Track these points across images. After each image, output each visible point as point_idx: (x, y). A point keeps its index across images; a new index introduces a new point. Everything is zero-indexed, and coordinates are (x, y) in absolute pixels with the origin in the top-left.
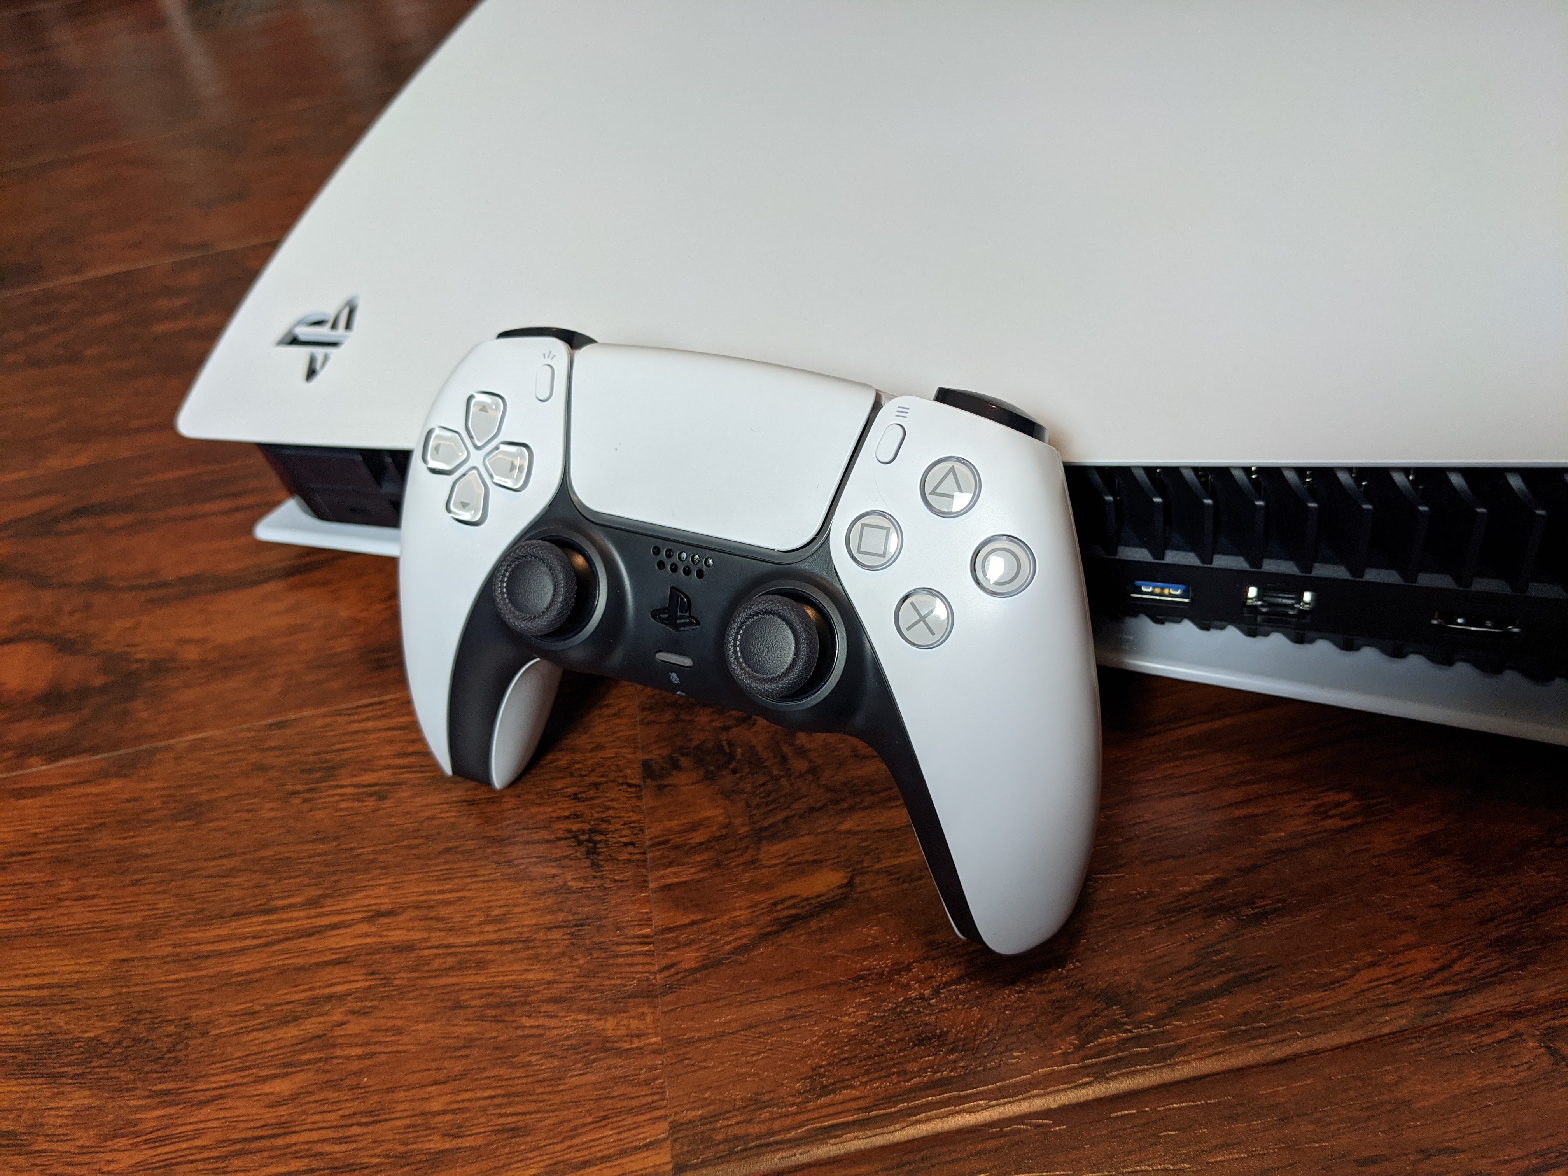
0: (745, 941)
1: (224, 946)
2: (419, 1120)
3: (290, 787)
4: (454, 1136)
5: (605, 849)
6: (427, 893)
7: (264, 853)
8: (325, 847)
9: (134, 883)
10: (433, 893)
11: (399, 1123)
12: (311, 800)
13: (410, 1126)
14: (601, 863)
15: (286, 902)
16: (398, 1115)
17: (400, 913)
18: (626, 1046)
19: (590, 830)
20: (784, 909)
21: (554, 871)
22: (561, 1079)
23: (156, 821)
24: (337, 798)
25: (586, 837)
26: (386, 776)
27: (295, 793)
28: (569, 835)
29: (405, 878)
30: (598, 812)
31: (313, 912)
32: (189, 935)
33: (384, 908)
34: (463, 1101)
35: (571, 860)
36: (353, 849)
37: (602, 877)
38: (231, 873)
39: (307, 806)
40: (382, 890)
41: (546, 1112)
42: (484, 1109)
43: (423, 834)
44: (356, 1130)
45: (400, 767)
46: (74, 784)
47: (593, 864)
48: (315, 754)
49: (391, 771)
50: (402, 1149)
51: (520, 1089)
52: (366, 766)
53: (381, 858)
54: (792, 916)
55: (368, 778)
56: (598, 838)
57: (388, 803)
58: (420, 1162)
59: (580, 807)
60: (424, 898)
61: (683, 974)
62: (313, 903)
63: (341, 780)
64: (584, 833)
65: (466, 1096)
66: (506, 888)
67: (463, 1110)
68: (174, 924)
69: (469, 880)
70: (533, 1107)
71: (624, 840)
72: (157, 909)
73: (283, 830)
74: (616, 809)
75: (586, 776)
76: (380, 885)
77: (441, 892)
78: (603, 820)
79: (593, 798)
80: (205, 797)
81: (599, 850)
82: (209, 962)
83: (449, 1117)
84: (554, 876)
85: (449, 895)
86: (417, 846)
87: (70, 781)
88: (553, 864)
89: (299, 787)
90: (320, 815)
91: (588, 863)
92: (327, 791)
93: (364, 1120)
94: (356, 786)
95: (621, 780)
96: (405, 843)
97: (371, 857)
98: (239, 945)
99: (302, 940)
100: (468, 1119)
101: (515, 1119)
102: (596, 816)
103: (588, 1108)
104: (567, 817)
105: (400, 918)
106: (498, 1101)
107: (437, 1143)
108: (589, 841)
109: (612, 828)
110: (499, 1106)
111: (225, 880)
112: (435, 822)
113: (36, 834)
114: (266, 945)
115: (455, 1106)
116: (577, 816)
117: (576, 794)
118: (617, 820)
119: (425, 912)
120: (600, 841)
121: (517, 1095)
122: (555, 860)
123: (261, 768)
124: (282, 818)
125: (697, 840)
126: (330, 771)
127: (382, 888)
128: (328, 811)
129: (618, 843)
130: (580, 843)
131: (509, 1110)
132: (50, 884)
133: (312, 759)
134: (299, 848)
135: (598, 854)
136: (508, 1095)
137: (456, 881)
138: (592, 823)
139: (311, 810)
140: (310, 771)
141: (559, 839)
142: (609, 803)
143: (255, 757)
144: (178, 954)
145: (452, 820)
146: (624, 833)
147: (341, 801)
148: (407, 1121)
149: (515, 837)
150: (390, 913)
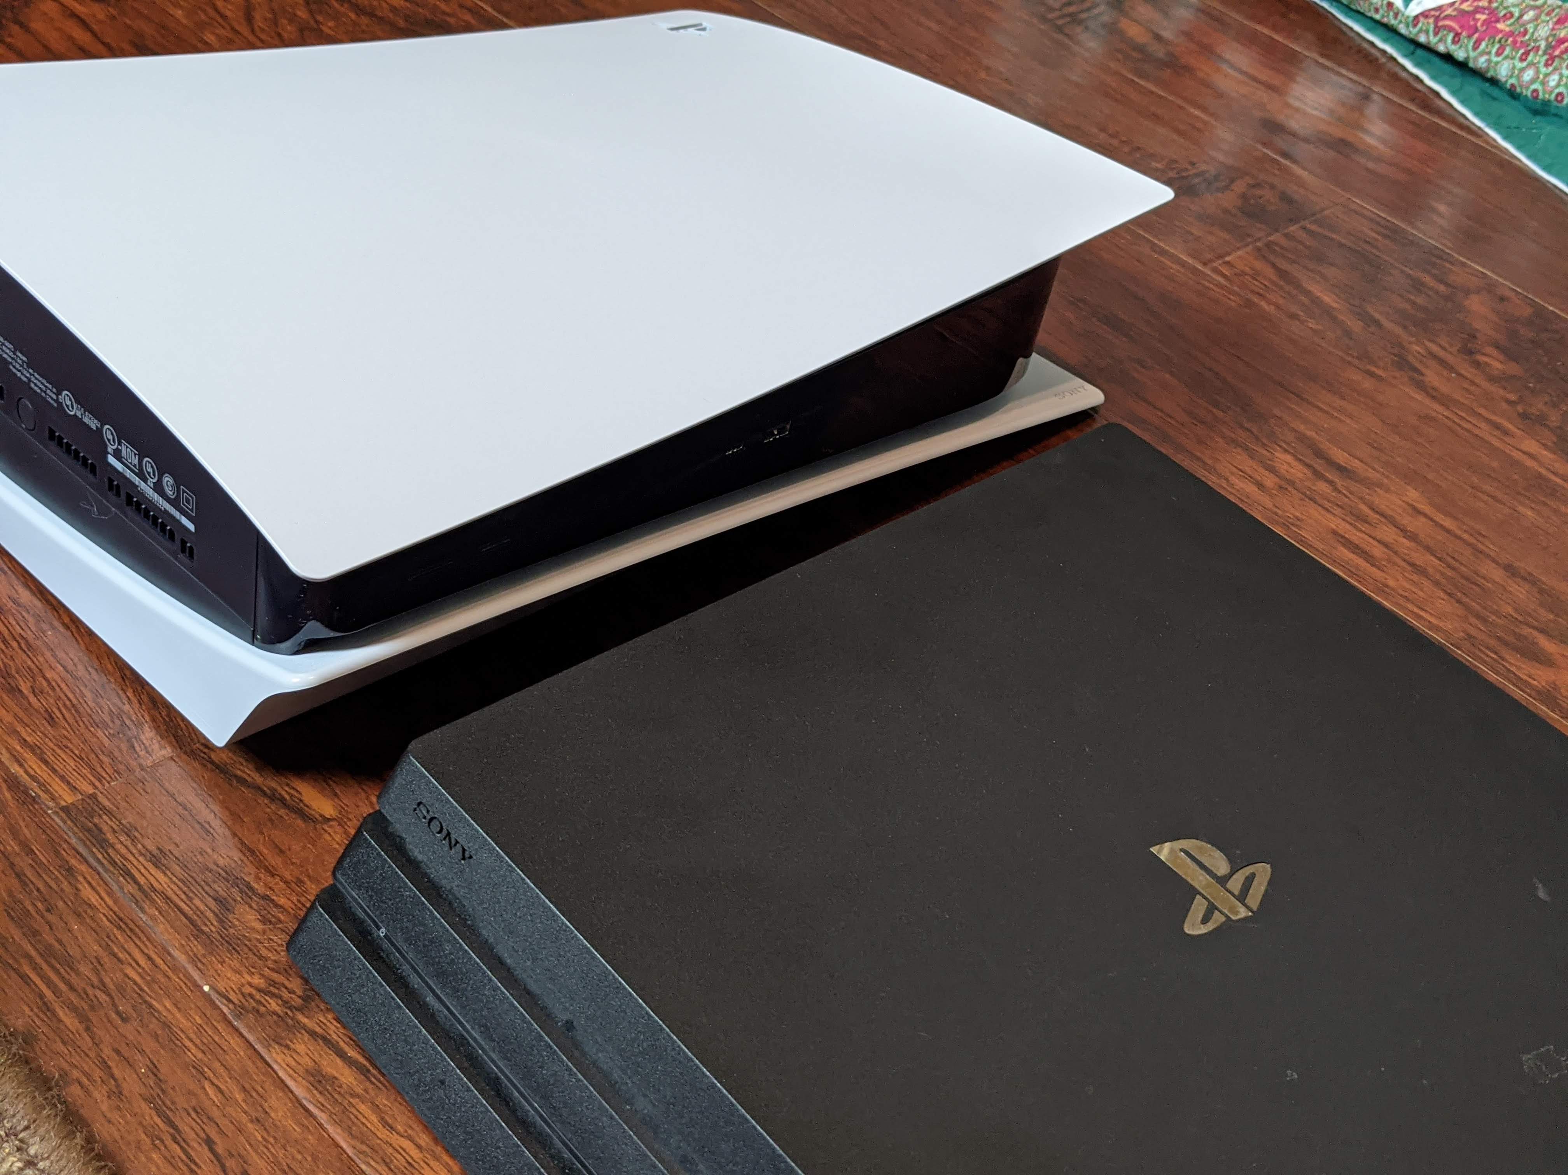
0: (249, 779)
2: (36, 670)
4: (34, 693)
11: (29, 663)
13: (29, 669)
16: (35, 660)
18: (138, 749)
20: (286, 791)
22: (98, 726)
34: (59, 686)
41: (72, 729)
42: (59, 698)
44: (15, 644)
50: (13, 672)
51: (81, 710)
54: (283, 797)
58: (9, 684)
61: (205, 756)
65: (63, 685)
67: (53, 689)
70: (71, 721)
83: (45, 684)
93: (23, 645)
100: (49, 695)
101: (59, 716)
103: (84, 748)
106: (68, 703)
107: (25, 688)
110: (65, 705)
115: (54, 683)
121: (77, 711)
131: (64, 711)
136: (74, 706)
148: (33, 666)
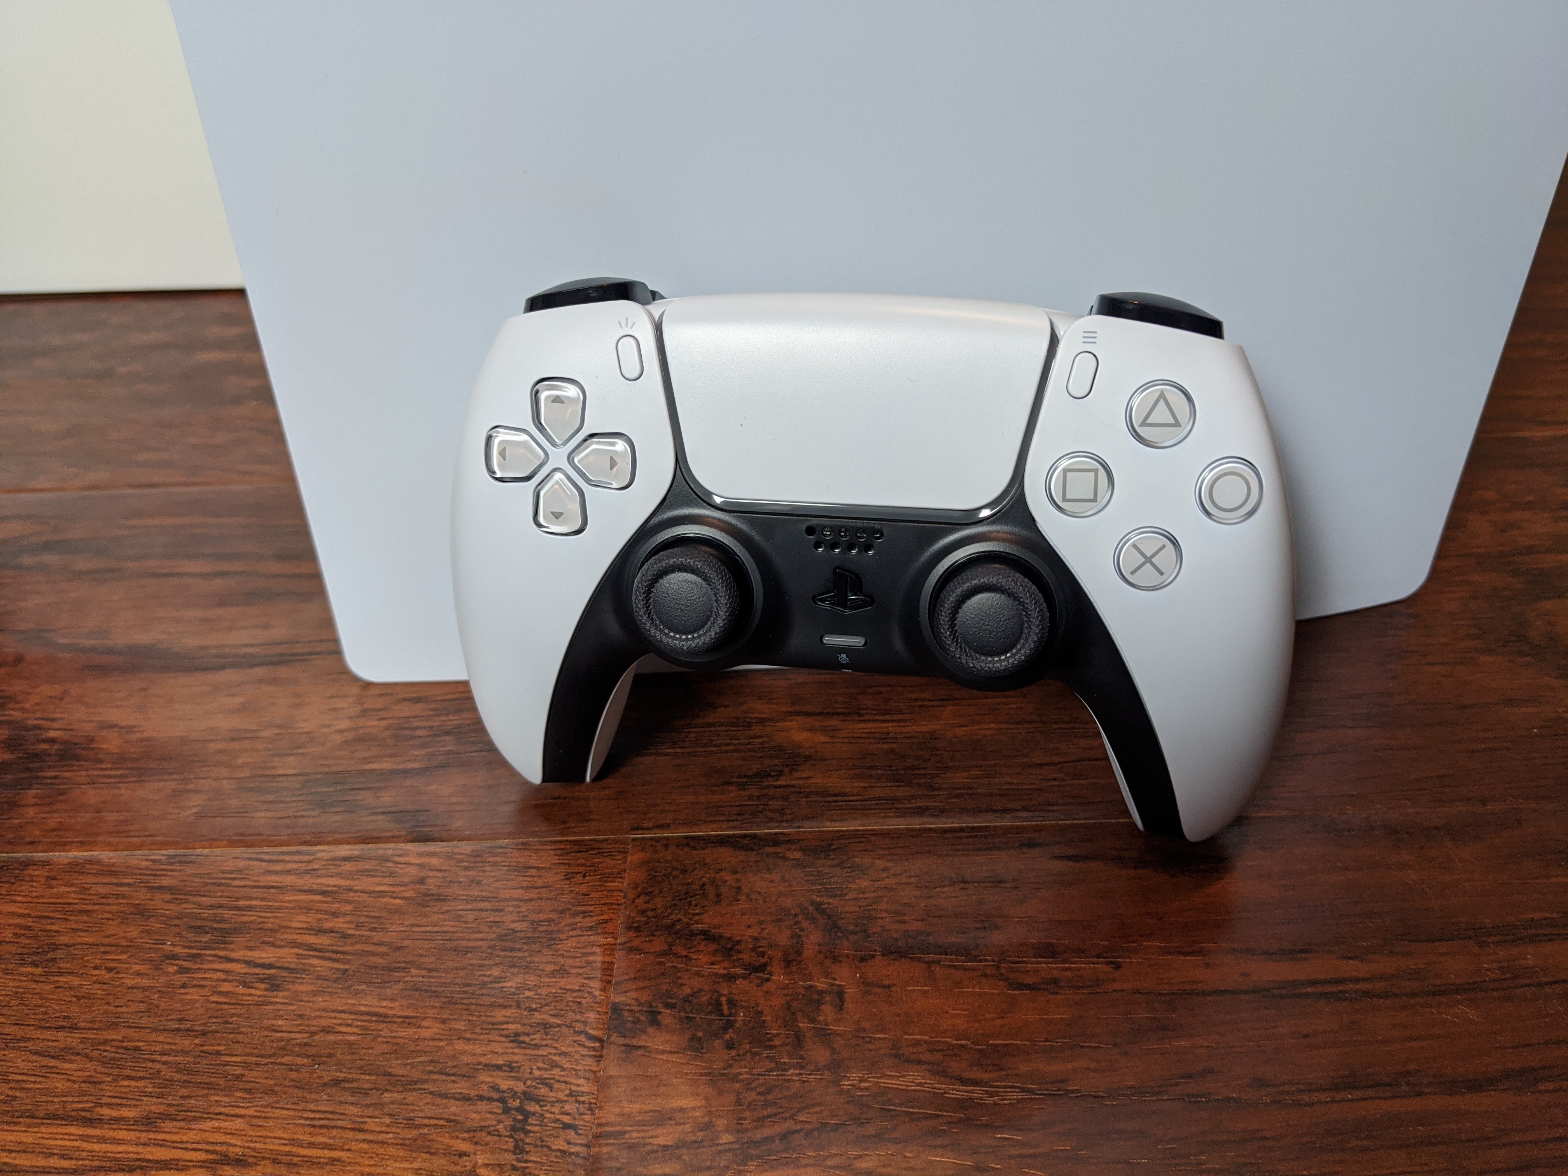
1: (22, 1160)
3: (168, 947)
5: (537, 1128)
7: (111, 1035)
8: (186, 1043)
10: (303, 1144)
12: (187, 970)
14: (527, 1148)
15: (116, 1113)
19: (524, 1093)
24: (220, 975)
25: (516, 1103)
26: (288, 956)
27: (173, 957)
28: (495, 1096)
30: (539, 1069)
31: (145, 1137)
35: (489, 1133)
36: (218, 1054)
39: (183, 978)
40: (238, 1123)
43: (312, 1051)
45: (310, 947)
47: (516, 1146)
48: (211, 907)
49: (296, 950)
52: (268, 937)
53: (250, 1075)
55: (266, 955)
56: (533, 1107)
57: (280, 997)
59: (519, 1056)
60: (289, 1149)
62: (148, 1122)
63: (232, 950)
64: (514, 1096)
69: (352, 1135)
71: (566, 1119)
73: (142, 1007)
74: (564, 1069)
75: (535, 1010)
76: (237, 1115)
77: (314, 1145)
78: (544, 1082)
79: (537, 1047)
80: (64, 939)
81: (529, 1128)
86: (298, 1068)
88: (468, 1133)
89: (178, 950)
90: (193, 994)
91: (512, 1142)
94: (248, 963)
95: (578, 1027)
96: (285, 1060)
97: (238, 1071)
98: (39, 1162)
102: (537, 1073)
104: (498, 1067)
108: (519, 1110)
109: (552, 1096)
111: (53, 1063)
112: (332, 1037)
116: (512, 1069)
117: (517, 1035)
118: (563, 1086)
120: (534, 1114)
122: (468, 1130)
123: (142, 913)
124: (145, 989)
125: (662, 1141)
126: (224, 935)
127: (239, 1121)
128: (205, 991)
129: (557, 1121)
130: (506, 1110)
133: (206, 913)
134: (154, 1036)
135: (527, 1133)
137: (336, 1132)
138: (529, 1083)
139: (184, 986)
140: (200, 930)
141: (481, 1098)
142: (556, 1059)
143: (141, 897)
145: (352, 1038)
146: (567, 1107)
147: (224, 981)
149: (427, 1082)
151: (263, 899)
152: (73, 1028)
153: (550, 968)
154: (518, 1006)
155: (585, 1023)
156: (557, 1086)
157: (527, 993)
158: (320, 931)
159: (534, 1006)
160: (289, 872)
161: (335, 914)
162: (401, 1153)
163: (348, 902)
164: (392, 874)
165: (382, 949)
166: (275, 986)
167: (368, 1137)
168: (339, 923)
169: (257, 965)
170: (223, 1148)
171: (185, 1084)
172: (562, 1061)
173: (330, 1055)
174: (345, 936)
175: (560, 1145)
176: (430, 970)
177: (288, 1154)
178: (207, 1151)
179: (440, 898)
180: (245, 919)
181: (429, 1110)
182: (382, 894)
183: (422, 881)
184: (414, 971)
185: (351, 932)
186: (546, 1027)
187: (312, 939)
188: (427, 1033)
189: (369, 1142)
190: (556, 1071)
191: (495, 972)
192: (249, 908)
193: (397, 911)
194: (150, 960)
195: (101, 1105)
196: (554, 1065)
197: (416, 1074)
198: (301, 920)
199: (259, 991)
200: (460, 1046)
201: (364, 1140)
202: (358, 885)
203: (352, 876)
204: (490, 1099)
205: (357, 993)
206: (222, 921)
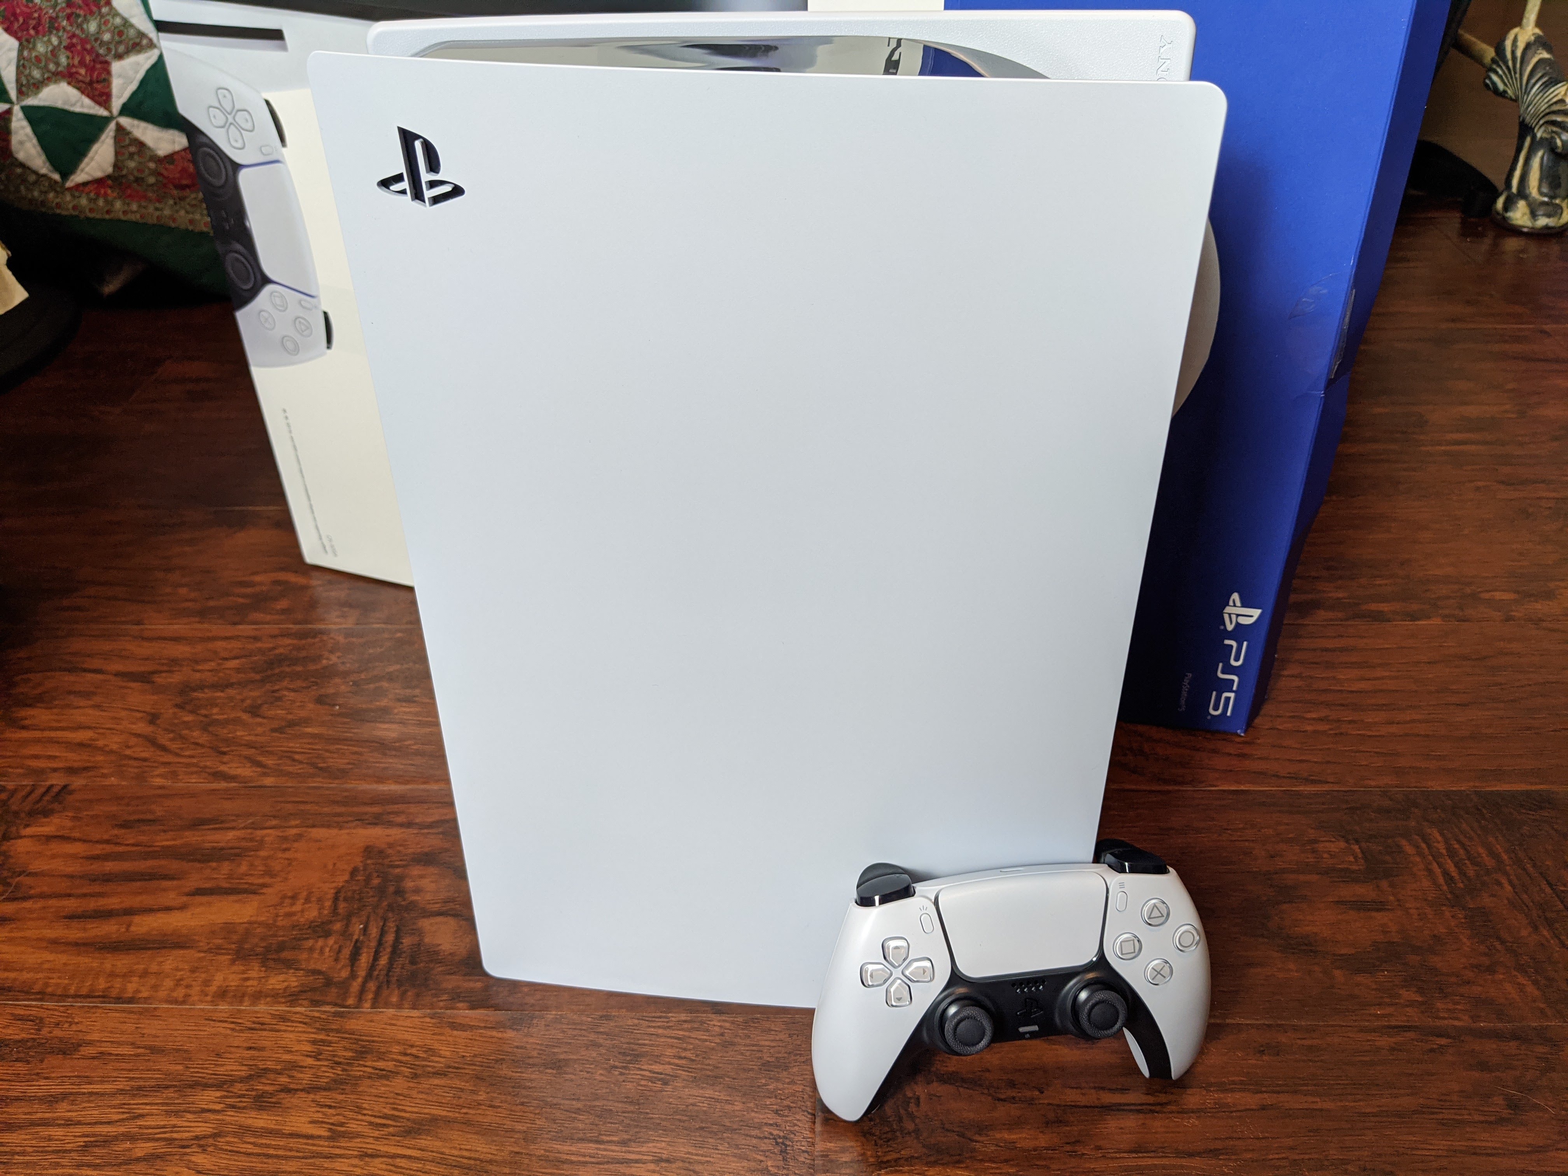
1: (573, 1158)
3: (612, 1062)
5: (792, 1152)
6: (689, 1153)
7: (597, 1103)
8: (631, 1108)
9: (522, 1104)
10: (692, 1154)
12: (624, 1074)
14: (789, 1161)
15: (608, 1138)
17: (675, 1162)
19: (784, 1137)
21: (762, 1158)
23: (534, 1065)
24: (639, 1077)
25: (781, 1140)
26: (668, 1069)
27: (615, 1067)
28: (771, 1137)
29: (676, 1140)
31: (624, 1149)
32: (554, 1146)
33: (664, 1156)
36: (647, 1113)
37: (788, 1169)
38: (578, 1111)
39: (621, 1078)
40: (663, 1144)
43: (688, 1114)
45: (677, 1065)
46: (485, 1027)
47: (784, 1159)
48: (628, 1043)
49: (671, 1066)
52: (657, 1059)
53: (664, 1123)
55: (657, 1068)
56: (788, 1143)
57: (669, 1088)
59: (779, 1120)
60: (687, 1156)
62: (624, 1143)
63: (642, 1065)
64: (780, 1137)
66: (734, 1162)
68: (546, 1136)
69: (713, 1151)
71: (803, 1148)
72: (536, 1124)
73: (608, 1090)
74: (800, 1127)
75: (783, 1099)
76: (662, 1141)
77: (697, 1155)
78: (792, 1132)
79: (786, 1116)
80: (562, 1057)
82: (565, 1166)
84: (761, 1161)
85: (700, 1158)
86: (684, 1121)
87: (483, 1025)
88: (761, 1153)
89: (617, 1064)
90: (629, 1086)
91: (781, 1158)
92: (633, 1070)
94: (650, 1071)
95: (804, 1108)
96: (677, 1117)
97: (658, 1121)
98: (581, 1159)
99: (617, 1165)
102: (788, 1128)
104: (771, 1125)
105: (674, 1166)
108: (783, 1143)
109: (796, 1139)
111: (575, 1115)
112: (696, 1108)
113: (463, 1056)
114: (597, 1163)
116: (777, 1126)
117: (777, 1110)
118: (800, 1134)
119: (687, 1165)
120: (789, 1145)
122: (762, 1151)
123: (595, 1045)
124: (607, 1082)
125: (844, 1159)
126: (637, 1057)
127: (663, 1143)
128: (634, 1084)
129: (799, 1149)
130: (777, 1143)
132: (473, 1092)
133: (625, 1046)
134: (616, 1104)
135: (787, 1153)
137: (705, 1150)
138: (785, 1132)
139: (624, 1081)
140: (624, 1054)
141: (766, 1138)
142: (795, 1122)
143: (592, 1036)
144: (548, 1156)
145: (705, 1109)
146: (803, 1143)
147: (642, 1079)
149: (740, 1130)
150: (668, 1161)
151: (650, 1040)
152: (578, 1100)
153: (787, 1080)
154: (776, 1097)
155: (806, 1107)
156: (797, 1134)
157: (779, 1092)
158: (680, 1058)
159: (783, 1097)
160: (659, 1027)
161: (685, 1050)
162: (735, 1159)
163: (691, 1044)
164: (708, 1031)
165: (710, 1068)
166: (666, 1083)
167: (720, 1152)
168: (688, 1054)
169: (655, 1073)
170: (660, 1155)
171: (637, 1126)
172: (798, 1123)
173: (697, 1116)
174: (693, 1060)
175: (802, 1159)
176: (734, 1079)
177: (687, 1158)
178: (652, 1156)
179: (733, 1044)
180: (644, 1050)
181: (744, 1142)
182: (706, 1040)
183: (722, 1035)
184: (727, 1079)
185: (694, 1058)
186: (789, 1107)
187: (677, 1061)
188: (736, 1108)
189: (721, 1154)
190: (796, 1128)
191: (764, 1081)
192: (645, 1045)
193: (713, 1049)
194: (606, 1069)
195: (602, 1135)
196: (796, 1125)
197: (735, 1127)
198: (669, 1052)
199: (659, 1085)
200: (753, 1114)
201: (719, 1154)
202: (693, 1035)
203: (689, 1030)
204: (769, 1138)
205: (702, 1088)
206: (633, 1050)
